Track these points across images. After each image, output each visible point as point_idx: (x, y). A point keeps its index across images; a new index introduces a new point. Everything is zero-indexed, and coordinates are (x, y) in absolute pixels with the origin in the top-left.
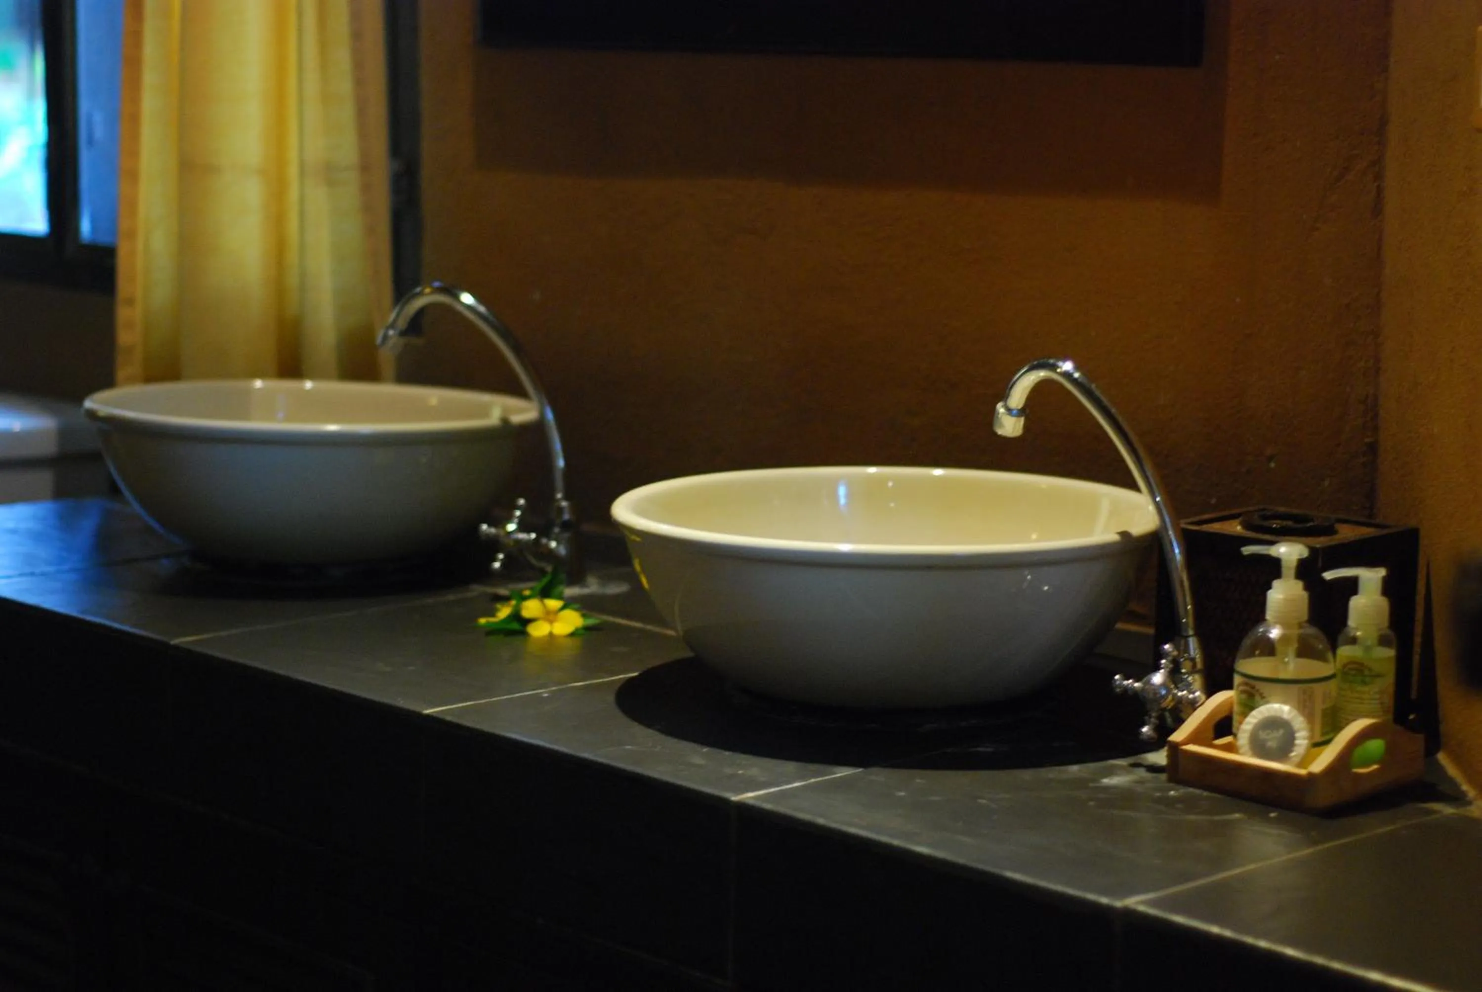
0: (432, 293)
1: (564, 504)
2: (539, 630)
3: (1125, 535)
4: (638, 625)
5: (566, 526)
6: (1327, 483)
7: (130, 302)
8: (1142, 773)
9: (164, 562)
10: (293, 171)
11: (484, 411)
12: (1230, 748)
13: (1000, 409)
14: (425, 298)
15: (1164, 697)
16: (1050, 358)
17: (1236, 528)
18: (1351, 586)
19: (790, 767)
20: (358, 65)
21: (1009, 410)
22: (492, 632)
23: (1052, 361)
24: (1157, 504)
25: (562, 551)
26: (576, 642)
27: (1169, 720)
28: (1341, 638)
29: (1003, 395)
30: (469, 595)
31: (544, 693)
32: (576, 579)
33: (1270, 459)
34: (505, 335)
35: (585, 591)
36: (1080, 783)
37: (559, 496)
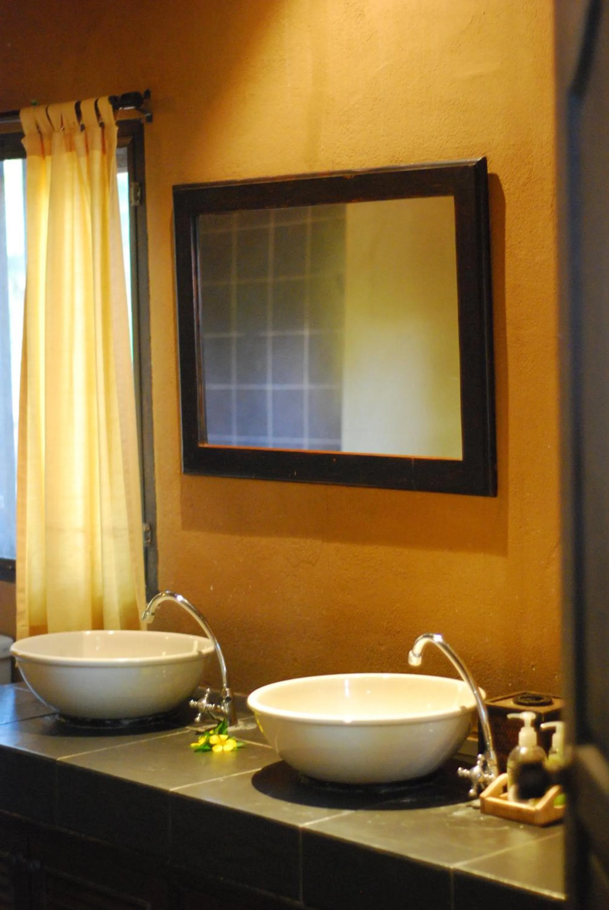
0: (165, 596)
1: (227, 689)
2: (217, 749)
3: (463, 708)
4: (261, 745)
5: (228, 699)
6: (556, 677)
7: (23, 590)
8: (471, 810)
9: (48, 718)
10: (98, 530)
11: (190, 647)
12: (506, 799)
13: (411, 653)
14: (163, 598)
15: (479, 777)
16: (430, 632)
17: (510, 703)
18: (552, 731)
19: (324, 811)
20: (127, 485)
21: (414, 655)
22: (197, 750)
23: (431, 634)
24: (475, 694)
25: (227, 711)
26: (234, 755)
27: (483, 786)
28: (550, 752)
29: (411, 647)
30: (186, 732)
31: (221, 779)
32: (233, 722)
33: (533, 666)
34: (199, 615)
35: (238, 728)
36: (445, 815)
37: (225, 685)
